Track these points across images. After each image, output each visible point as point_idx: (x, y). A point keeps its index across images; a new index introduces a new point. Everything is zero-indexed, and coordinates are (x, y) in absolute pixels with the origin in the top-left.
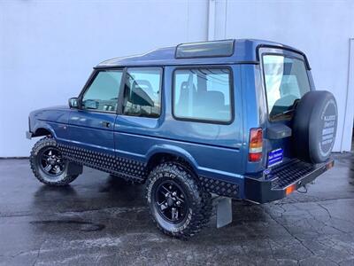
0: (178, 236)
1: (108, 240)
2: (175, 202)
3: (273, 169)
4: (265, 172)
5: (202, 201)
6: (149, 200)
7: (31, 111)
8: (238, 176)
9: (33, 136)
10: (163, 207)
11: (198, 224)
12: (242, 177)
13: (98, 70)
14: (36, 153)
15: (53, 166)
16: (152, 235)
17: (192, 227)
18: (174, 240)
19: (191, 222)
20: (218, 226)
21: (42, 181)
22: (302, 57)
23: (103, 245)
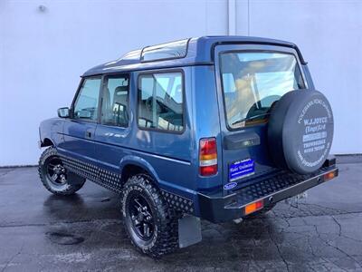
0: (148, 254)
1: (79, 255)
2: (145, 217)
3: (239, 183)
4: (227, 187)
5: (167, 217)
6: (124, 213)
7: (41, 120)
8: (192, 192)
9: (42, 145)
10: (137, 222)
11: (165, 242)
12: (195, 193)
13: (84, 78)
14: (43, 163)
15: (59, 175)
16: (126, 251)
17: (158, 246)
18: (144, 258)
19: (157, 239)
20: (181, 246)
21: (49, 190)
22: (294, 51)
23: (70, 261)
